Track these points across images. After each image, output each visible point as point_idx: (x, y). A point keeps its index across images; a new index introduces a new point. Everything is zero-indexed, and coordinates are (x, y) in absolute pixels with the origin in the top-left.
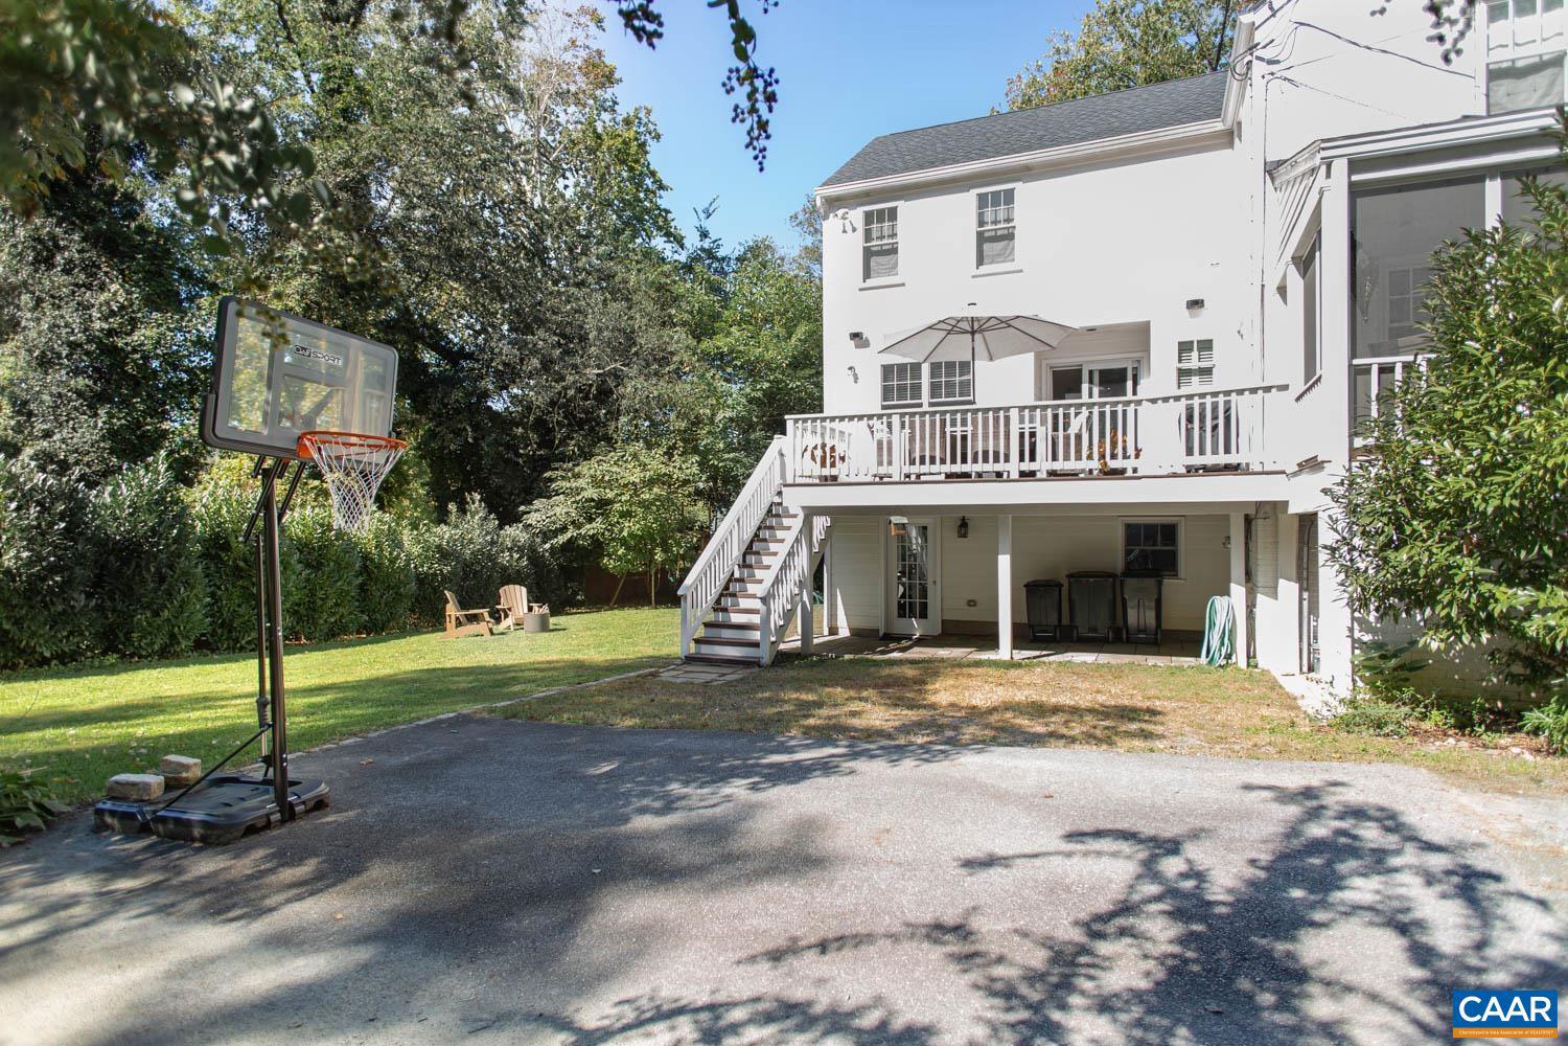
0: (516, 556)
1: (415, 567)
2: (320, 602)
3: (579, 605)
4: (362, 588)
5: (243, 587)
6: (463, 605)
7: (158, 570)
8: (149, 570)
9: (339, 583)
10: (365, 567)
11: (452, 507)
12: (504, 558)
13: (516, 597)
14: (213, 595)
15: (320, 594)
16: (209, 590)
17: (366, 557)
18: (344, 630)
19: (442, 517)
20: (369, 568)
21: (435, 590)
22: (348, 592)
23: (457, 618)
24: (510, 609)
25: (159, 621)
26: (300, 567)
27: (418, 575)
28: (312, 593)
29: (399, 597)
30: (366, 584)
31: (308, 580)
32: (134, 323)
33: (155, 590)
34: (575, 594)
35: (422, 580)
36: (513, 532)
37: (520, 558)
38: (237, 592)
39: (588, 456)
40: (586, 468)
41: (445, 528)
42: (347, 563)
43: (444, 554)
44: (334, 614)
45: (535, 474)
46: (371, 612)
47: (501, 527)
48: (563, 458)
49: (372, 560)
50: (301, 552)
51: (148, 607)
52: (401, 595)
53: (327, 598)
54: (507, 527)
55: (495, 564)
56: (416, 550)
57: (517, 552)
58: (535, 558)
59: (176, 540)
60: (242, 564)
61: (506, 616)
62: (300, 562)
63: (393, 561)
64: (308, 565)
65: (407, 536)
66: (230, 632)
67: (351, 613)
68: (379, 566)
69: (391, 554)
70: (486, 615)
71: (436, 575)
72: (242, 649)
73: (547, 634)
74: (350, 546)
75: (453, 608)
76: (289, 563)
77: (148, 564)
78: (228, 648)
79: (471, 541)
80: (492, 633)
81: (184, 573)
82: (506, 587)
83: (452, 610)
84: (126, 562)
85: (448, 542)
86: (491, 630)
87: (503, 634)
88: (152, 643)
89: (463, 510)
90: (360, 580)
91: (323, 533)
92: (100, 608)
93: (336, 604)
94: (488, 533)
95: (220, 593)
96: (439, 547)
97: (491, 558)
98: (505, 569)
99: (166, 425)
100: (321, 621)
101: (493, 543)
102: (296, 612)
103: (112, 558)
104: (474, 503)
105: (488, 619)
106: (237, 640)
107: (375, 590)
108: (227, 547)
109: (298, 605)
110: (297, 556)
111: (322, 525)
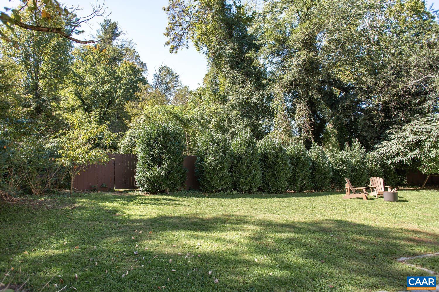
0: (374, 164)
1: (332, 167)
2: (297, 178)
3: (405, 185)
4: (312, 173)
5: (272, 171)
6: (353, 184)
7: (247, 165)
8: (244, 164)
9: (304, 172)
10: (313, 166)
11: (346, 144)
12: (369, 165)
13: (378, 182)
14: (263, 174)
15: (297, 175)
16: (262, 172)
17: (313, 162)
18: (306, 189)
19: (342, 148)
20: (314, 166)
21: (340, 176)
22: (307, 175)
23: (350, 190)
24: (375, 188)
25: (247, 181)
26: (290, 165)
27: (333, 170)
28: (294, 175)
29: (326, 178)
30: (314, 172)
31: (293, 170)
32: (252, 95)
33: (246, 171)
34: (402, 180)
35: (335, 172)
36: (372, 154)
37: (376, 165)
38: (270, 173)
39: (408, 121)
40: (408, 127)
41: (344, 152)
42: (307, 164)
43: (343, 162)
44: (302, 183)
45: (382, 131)
46: (316, 183)
47: (367, 151)
48: (395, 123)
49: (316, 164)
50: (291, 160)
51: (244, 176)
52: (327, 177)
53: (299, 177)
54: (369, 152)
55: (365, 167)
56: (332, 160)
57: (375, 162)
58: (383, 166)
59: (252, 155)
60: (271, 163)
61: (373, 191)
62: (290, 163)
63: (323, 164)
64: (293, 164)
65: (328, 155)
66: (268, 186)
67: (308, 183)
68: (318, 166)
69: (322, 161)
70: (364, 190)
71: (341, 170)
72: (272, 193)
73: (397, 203)
74: (308, 159)
75: (349, 186)
76: (286, 163)
77: (244, 162)
78: (268, 192)
79: (354, 157)
80: (367, 198)
81: (254, 166)
82: (372, 178)
83: (348, 186)
84: (238, 162)
85: (345, 157)
86: (367, 197)
87: (372, 199)
88: (245, 189)
89: (350, 145)
90: (311, 171)
91: (298, 153)
92: (232, 176)
93: (303, 179)
94: (362, 154)
95: (265, 173)
96: (341, 159)
97: (364, 164)
98: (369, 169)
99: (260, 122)
100: (298, 185)
101: (364, 158)
102: (289, 181)
103: (235, 160)
104: (355, 142)
105: (365, 192)
106: (270, 189)
107: (317, 175)
108: (267, 158)
109: (290, 178)
110: (289, 161)
111: (298, 150)
